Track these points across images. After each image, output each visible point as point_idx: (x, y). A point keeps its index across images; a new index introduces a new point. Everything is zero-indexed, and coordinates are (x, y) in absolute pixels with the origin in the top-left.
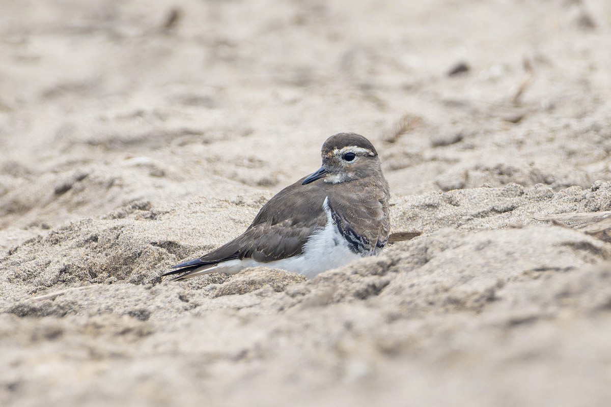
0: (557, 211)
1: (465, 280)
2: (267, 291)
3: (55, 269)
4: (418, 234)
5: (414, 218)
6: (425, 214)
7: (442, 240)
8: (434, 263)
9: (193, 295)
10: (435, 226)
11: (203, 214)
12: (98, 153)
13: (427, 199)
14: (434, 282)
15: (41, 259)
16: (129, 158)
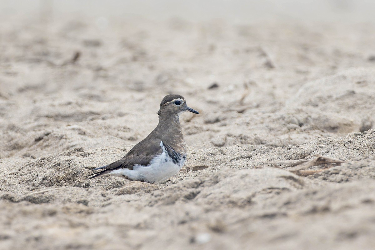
0: (271, 159)
1: (235, 192)
2: (142, 193)
3: (40, 178)
4: (207, 167)
5: (205, 159)
6: (210, 158)
7: (225, 173)
8: (221, 183)
9: (107, 194)
10: (215, 164)
11: (108, 155)
12: (51, 122)
13: (211, 151)
14: (221, 193)
15: (34, 173)
16: (68, 125)
